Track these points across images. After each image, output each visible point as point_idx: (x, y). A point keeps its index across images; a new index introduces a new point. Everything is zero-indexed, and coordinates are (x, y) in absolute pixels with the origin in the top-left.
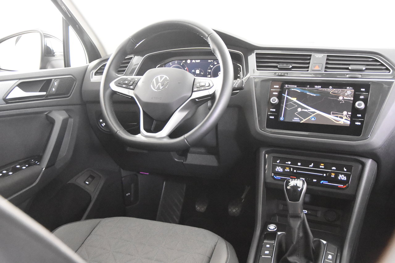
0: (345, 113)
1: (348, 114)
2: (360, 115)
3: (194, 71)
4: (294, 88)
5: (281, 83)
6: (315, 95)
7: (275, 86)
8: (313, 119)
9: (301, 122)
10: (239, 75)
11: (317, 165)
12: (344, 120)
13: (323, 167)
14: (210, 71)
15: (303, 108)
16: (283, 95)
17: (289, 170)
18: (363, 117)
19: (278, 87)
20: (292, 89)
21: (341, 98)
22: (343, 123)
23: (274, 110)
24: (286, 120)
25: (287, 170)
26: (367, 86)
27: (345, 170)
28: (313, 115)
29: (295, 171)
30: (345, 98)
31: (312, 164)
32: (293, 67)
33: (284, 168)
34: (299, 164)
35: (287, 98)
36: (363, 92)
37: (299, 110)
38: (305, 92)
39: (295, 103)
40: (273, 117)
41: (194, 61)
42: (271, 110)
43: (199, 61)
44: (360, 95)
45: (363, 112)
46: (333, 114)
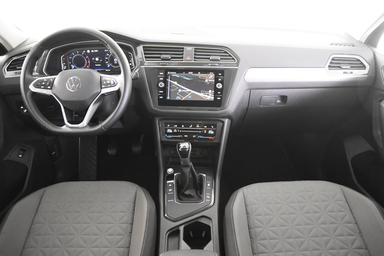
0: (210, 91)
1: (212, 92)
2: (220, 93)
3: (94, 59)
4: (174, 74)
5: (164, 71)
6: (189, 79)
7: (160, 73)
8: (190, 97)
9: (182, 100)
10: (130, 61)
11: (194, 126)
12: (209, 96)
13: (198, 127)
14: (107, 58)
15: (182, 89)
16: (167, 80)
17: (176, 131)
18: (222, 94)
19: (162, 74)
20: (173, 75)
21: (206, 81)
22: (209, 99)
23: (162, 92)
24: (172, 99)
25: (175, 131)
26: (222, 71)
27: (213, 127)
28: (190, 94)
29: (181, 131)
30: (209, 81)
31: (192, 125)
32: (172, 58)
33: (173, 130)
34: (183, 126)
35: (170, 82)
36: (220, 76)
37: (180, 90)
38: (182, 77)
39: (176, 85)
40: (162, 97)
41: (92, 51)
42: (160, 92)
43: (97, 51)
44: (219, 78)
45: (221, 90)
46: (203, 92)
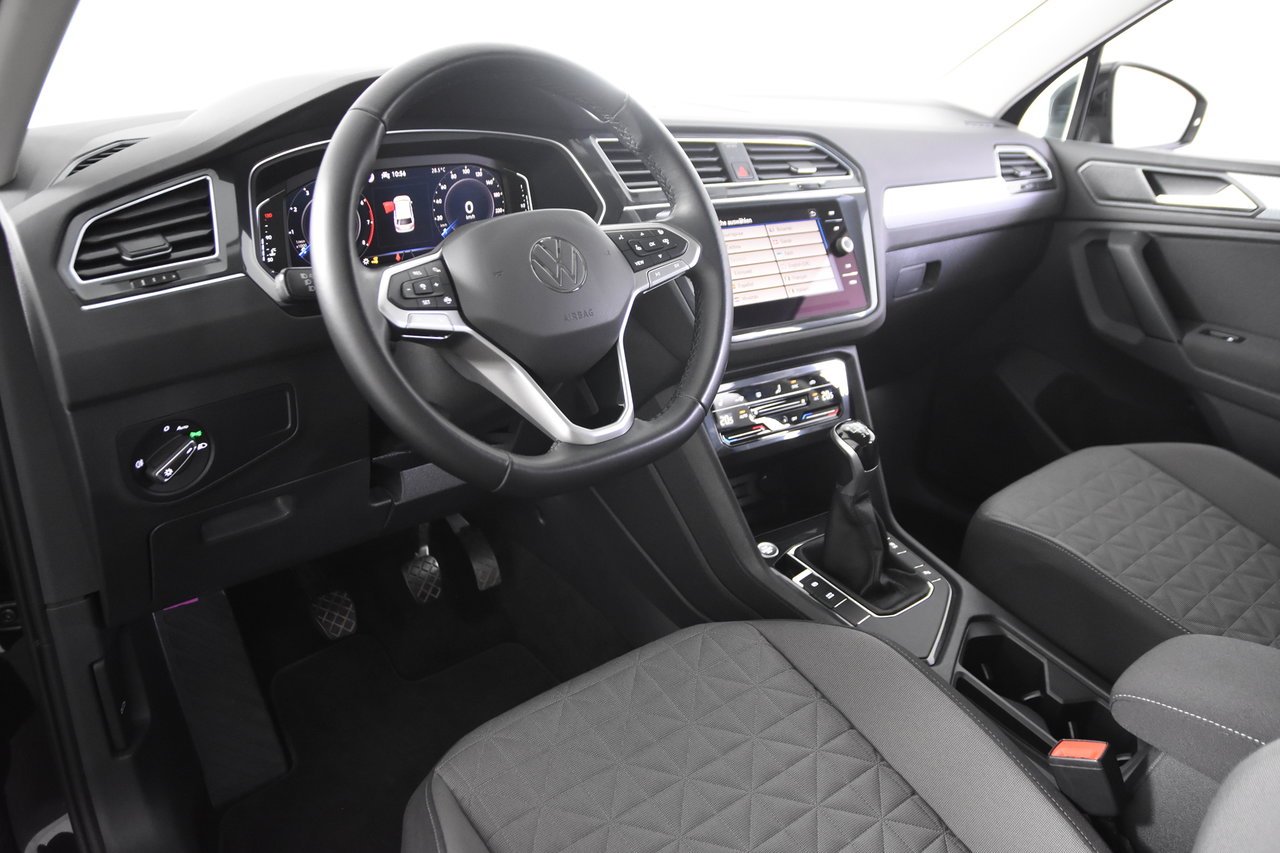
2: (850, 266)
10: (523, 206)
11: (786, 386)
14: (439, 201)
22: (832, 287)
25: (743, 415)
26: (834, 204)
29: (756, 412)
31: (779, 386)
33: (735, 413)
34: (759, 395)
36: (833, 217)
41: (385, 175)
43: (403, 174)
44: (833, 224)
